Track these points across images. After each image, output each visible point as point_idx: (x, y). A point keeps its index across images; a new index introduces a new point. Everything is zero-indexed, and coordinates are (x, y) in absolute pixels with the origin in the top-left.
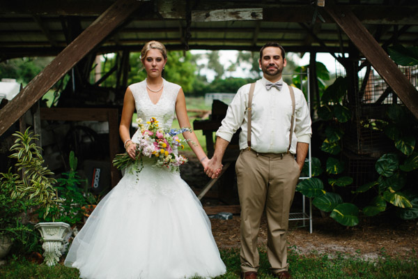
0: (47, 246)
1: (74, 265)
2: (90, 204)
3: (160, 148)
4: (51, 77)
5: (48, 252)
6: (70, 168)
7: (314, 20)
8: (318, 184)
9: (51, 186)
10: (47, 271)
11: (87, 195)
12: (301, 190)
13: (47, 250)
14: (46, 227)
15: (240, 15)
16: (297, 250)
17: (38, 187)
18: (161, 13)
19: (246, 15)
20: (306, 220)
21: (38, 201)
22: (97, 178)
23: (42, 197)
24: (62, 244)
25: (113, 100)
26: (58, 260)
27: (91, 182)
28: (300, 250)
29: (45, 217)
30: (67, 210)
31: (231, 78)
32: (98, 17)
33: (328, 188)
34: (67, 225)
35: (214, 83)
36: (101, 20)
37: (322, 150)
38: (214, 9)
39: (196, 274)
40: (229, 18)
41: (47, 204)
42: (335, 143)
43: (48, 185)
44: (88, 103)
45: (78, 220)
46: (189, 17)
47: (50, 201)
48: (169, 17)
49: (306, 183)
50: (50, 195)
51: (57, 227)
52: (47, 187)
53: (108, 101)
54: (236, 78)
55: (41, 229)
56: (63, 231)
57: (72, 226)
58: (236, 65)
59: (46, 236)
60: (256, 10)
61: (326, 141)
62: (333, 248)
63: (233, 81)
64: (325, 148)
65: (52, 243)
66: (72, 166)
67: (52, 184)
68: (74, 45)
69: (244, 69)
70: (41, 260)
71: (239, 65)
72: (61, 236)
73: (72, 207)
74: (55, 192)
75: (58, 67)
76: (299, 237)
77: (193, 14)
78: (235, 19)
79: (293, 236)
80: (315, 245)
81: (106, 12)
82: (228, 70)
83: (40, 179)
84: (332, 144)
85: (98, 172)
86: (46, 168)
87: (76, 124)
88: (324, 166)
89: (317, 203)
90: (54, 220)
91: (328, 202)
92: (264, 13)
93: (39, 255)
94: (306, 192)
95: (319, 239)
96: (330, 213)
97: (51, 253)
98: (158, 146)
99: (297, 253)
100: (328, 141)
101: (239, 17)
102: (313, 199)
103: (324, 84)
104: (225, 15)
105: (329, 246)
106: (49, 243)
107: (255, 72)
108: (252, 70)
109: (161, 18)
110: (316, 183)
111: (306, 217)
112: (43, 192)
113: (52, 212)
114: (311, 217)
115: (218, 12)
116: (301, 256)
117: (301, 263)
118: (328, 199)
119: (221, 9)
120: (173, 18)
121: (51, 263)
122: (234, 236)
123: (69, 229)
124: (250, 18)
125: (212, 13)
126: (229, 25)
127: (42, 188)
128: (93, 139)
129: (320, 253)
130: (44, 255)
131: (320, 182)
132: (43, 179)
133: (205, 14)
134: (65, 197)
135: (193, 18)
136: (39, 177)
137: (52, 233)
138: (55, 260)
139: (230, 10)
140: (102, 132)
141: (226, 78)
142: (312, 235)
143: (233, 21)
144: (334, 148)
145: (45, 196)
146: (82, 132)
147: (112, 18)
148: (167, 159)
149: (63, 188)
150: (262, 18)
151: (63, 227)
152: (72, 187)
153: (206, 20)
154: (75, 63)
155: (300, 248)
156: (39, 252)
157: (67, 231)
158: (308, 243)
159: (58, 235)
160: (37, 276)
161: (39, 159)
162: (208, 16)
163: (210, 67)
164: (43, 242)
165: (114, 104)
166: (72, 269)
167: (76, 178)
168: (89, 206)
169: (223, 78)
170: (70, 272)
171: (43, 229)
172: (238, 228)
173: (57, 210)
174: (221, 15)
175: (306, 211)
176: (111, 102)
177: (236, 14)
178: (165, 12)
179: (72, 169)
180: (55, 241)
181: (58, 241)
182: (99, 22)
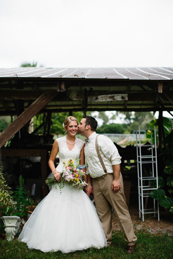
0: (7, 230)
1: (23, 241)
2: (31, 205)
3: (74, 177)
4: (9, 133)
5: (8, 233)
6: (20, 185)
7: (157, 99)
8: (162, 192)
9: (10, 196)
10: (7, 244)
11: (29, 200)
12: (152, 196)
13: (7, 232)
14: (7, 219)
15: (115, 98)
16: (150, 231)
17: (3, 196)
18: (70, 97)
19: (118, 98)
20: (156, 213)
21: (2, 204)
22: (34, 189)
23: (4, 201)
24: (16, 228)
25: (42, 143)
26: (14, 238)
27: (31, 192)
28: (152, 231)
29: (6, 213)
30: (18, 209)
31: (113, 124)
32: (36, 100)
33: (168, 194)
34: (19, 218)
35: (102, 127)
36: (37, 102)
37: (165, 172)
38: (100, 95)
39: (92, 245)
40: (109, 100)
41: (7, 206)
42: (172, 168)
43: (8, 195)
44: (28, 145)
45: (25, 214)
46: (86, 99)
47: (9, 204)
48: (75, 99)
49: (155, 192)
50: (9, 200)
51: (13, 219)
52: (7, 196)
53: (40, 143)
54: (116, 124)
55: (4, 220)
56: (16, 221)
57: (21, 218)
58: (116, 116)
59: (7, 224)
60: (124, 95)
61: (167, 167)
62: (171, 230)
63: (114, 126)
64: (166, 171)
65: (10, 228)
66: (21, 184)
67: (10, 194)
68: (22, 116)
69: (121, 118)
70: (4, 238)
71: (118, 116)
72: (15, 224)
73: (21, 207)
74: (12, 199)
75: (13, 128)
76: (152, 223)
77: (88, 98)
78: (112, 100)
79: (148, 223)
80: (161, 228)
81: (40, 97)
82: (111, 119)
83: (3, 191)
84: (170, 169)
85: (34, 185)
86: (6, 185)
87: (21, 158)
88: (165, 181)
89: (162, 203)
90: (11, 215)
91: (168, 203)
92: (128, 97)
93: (3, 235)
94: (155, 197)
95: (163, 224)
96: (169, 209)
97: (10, 234)
98: (74, 176)
99: (150, 232)
100: (168, 167)
101: (114, 99)
102: (159, 201)
103: (168, 130)
104: (106, 98)
105: (169, 228)
106: (8, 228)
107: (127, 120)
108: (125, 119)
109: (70, 100)
110: (161, 192)
111: (156, 211)
112: (5, 199)
113: (10, 210)
114: (158, 212)
115: (103, 97)
116: (152, 234)
117: (152, 238)
118: (168, 201)
119: (104, 95)
120: (78, 100)
121: (9, 239)
122: (114, 223)
123: (20, 220)
124: (121, 100)
125: (99, 97)
126: (109, 103)
127: (4, 197)
128: (31, 165)
129: (163, 232)
130: (6, 235)
131: (163, 191)
132: (5, 192)
133: (95, 98)
134: (17, 201)
135: (89, 100)
136: (3, 190)
137: (10, 222)
138: (12, 238)
139: (109, 95)
140: (36, 161)
141: (110, 124)
142: (159, 222)
143: (111, 101)
144: (171, 171)
145: (6, 201)
146: (25, 162)
147: (43, 100)
148: (77, 183)
149: (16, 197)
150: (127, 99)
151: (16, 219)
152: (21, 195)
153: (96, 101)
154: (23, 126)
155: (152, 230)
156: (3, 233)
157: (18, 221)
158: (157, 227)
159: (14, 223)
160: (2, 247)
161: (3, 180)
162: (97, 99)
163: (99, 117)
164: (5, 227)
165: (43, 145)
166: (22, 243)
167: (23, 190)
168: (31, 206)
169: (108, 124)
170: (21, 244)
171: (5, 220)
172: (116, 218)
173: (13, 209)
174: (104, 98)
175: (156, 208)
176: (41, 144)
177: (112, 97)
178: (73, 97)
179: (21, 185)
180: (12, 227)
181: (13, 227)
182: (36, 103)
